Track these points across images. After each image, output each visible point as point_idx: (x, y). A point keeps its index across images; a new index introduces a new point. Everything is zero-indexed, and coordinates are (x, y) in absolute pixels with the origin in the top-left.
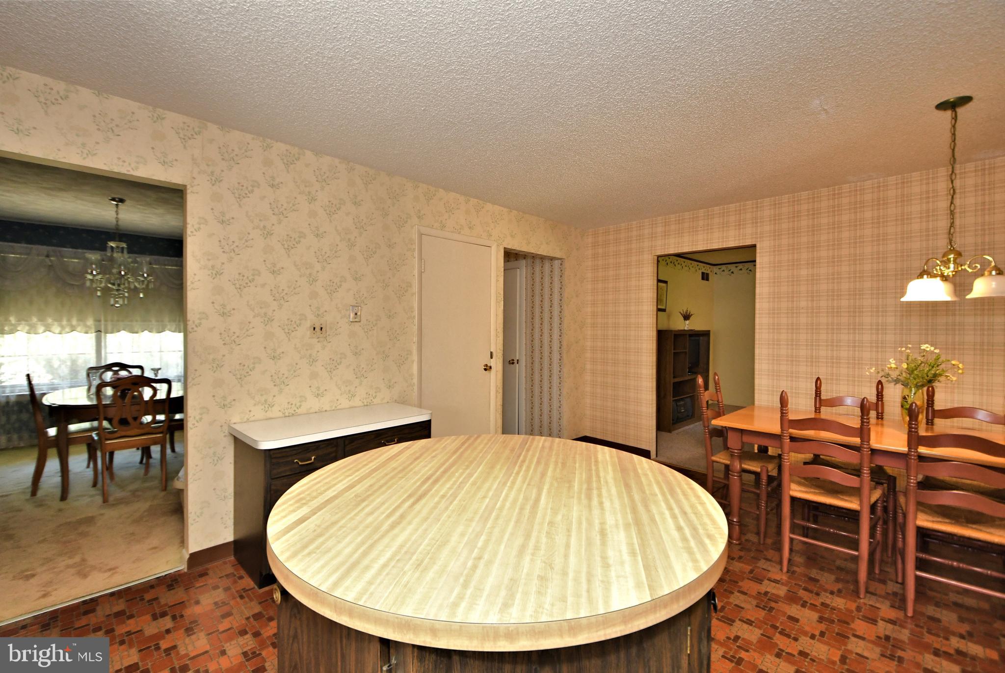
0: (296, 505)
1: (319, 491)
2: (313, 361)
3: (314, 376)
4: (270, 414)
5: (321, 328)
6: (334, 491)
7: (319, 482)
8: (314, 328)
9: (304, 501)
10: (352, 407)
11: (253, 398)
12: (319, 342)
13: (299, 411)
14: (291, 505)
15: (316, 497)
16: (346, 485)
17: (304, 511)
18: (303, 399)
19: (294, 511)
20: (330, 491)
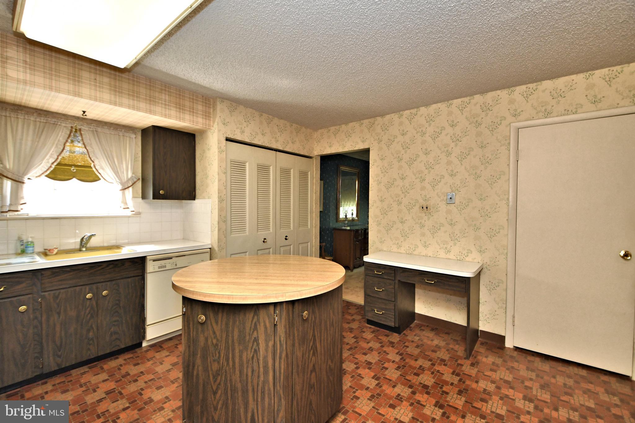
2: (422, 226)
3: (423, 235)
4: (399, 251)
5: (427, 208)
8: (423, 208)
10: (449, 259)
11: (392, 241)
12: (426, 215)
13: (415, 253)
18: (416, 246)
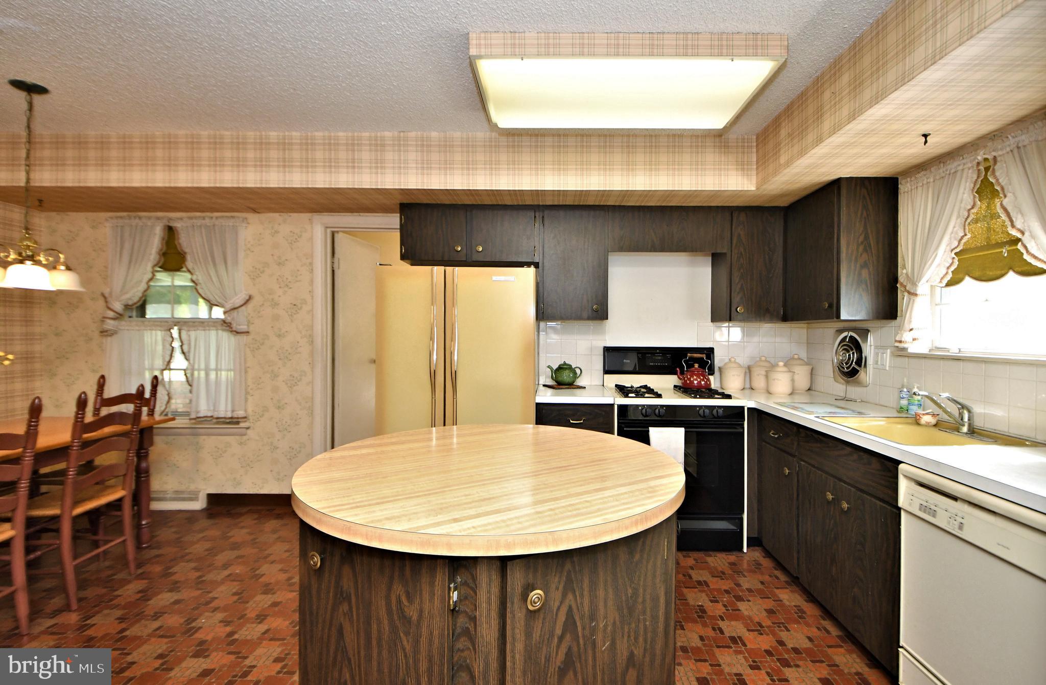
0: (657, 489)
1: (631, 494)
6: (618, 491)
7: (624, 504)
9: (650, 490)
14: (662, 490)
15: (638, 490)
16: (601, 492)
17: (652, 483)
19: (661, 485)
20: (620, 492)
